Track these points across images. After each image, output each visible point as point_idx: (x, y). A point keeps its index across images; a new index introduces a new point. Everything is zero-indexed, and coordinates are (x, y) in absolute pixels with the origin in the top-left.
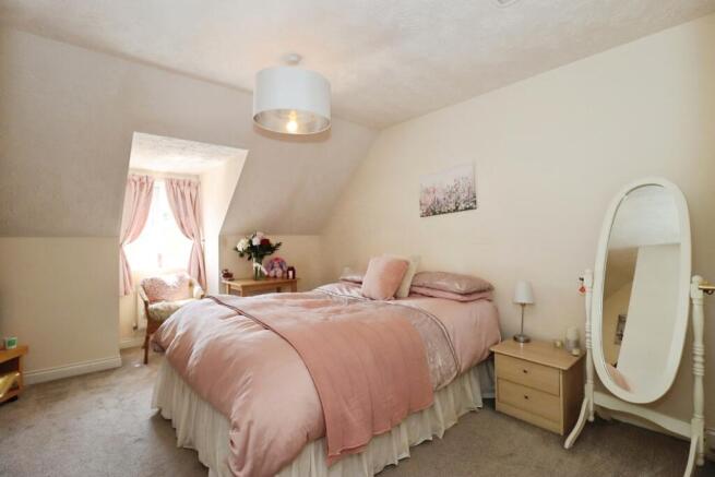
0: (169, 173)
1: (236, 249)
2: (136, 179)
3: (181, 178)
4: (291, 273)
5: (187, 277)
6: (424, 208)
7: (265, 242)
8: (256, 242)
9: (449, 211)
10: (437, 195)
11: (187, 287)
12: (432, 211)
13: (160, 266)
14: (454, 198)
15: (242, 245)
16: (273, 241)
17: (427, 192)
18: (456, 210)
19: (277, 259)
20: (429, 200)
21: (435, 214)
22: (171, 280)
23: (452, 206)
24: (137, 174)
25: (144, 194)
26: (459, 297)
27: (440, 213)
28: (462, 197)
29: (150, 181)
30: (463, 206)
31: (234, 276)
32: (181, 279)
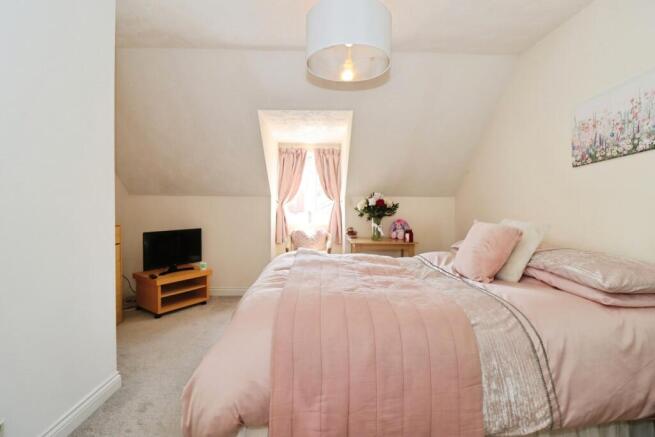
0: (318, 144)
1: (356, 209)
2: (294, 151)
3: (326, 148)
4: (407, 236)
5: (325, 231)
6: (579, 153)
7: (380, 203)
8: (372, 202)
9: (620, 155)
10: (600, 130)
11: (324, 241)
12: (590, 157)
13: (310, 221)
14: (629, 131)
15: (361, 205)
16: (389, 202)
17: (584, 127)
18: (634, 150)
19: (399, 221)
20: (587, 140)
21: (595, 160)
22: (310, 233)
23: (626, 145)
24: (295, 147)
25: (299, 163)
26: (600, 297)
27: (605, 158)
28: (645, 128)
29: (304, 152)
30: (646, 142)
31: (358, 235)
32: (319, 234)
